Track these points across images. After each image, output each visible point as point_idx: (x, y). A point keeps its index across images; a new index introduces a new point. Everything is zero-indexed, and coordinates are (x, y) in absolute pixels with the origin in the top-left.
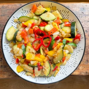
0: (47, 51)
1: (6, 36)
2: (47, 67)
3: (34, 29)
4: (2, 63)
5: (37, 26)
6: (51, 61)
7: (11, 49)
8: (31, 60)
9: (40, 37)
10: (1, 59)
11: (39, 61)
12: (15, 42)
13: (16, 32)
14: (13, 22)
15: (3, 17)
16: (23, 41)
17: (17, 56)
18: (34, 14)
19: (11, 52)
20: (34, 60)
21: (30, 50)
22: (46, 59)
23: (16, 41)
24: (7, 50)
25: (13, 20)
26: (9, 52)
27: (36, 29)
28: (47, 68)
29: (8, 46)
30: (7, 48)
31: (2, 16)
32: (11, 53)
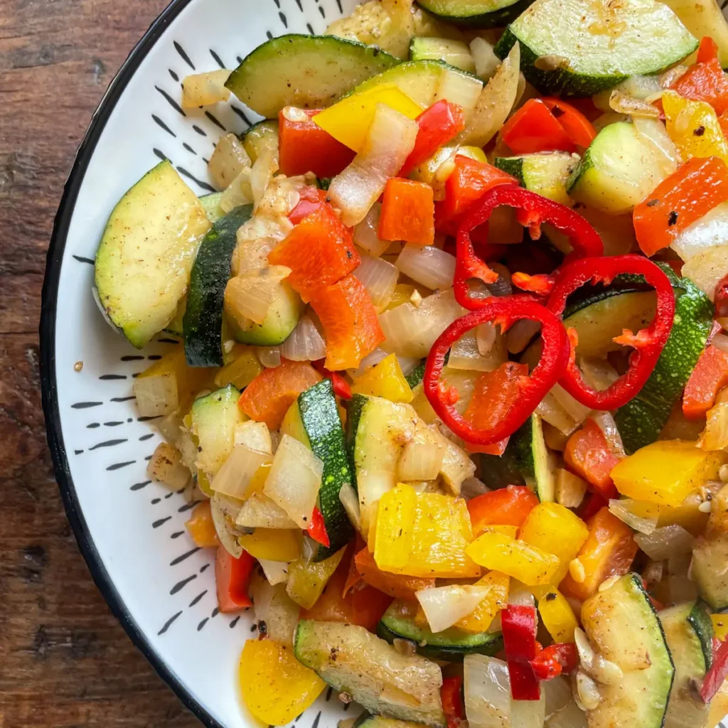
0: (602, 454)
1: (93, 282)
2: (632, 659)
3: (450, 183)
4: (42, 602)
5: (471, 143)
6: (655, 573)
7: (157, 440)
8: (425, 580)
9: (521, 277)
10: (36, 551)
11: (515, 585)
12: (216, 355)
13: (215, 229)
14: (170, 115)
15: (42, 75)
16: (311, 344)
17: (249, 531)
18: (418, 16)
19: (153, 478)
20: (461, 572)
21: (401, 445)
22: (603, 545)
23: (228, 346)
24: (114, 455)
25: (175, 90)
26: (139, 472)
27: (469, 185)
28: (628, 669)
29: (122, 411)
30: (113, 433)
31: (20, 60)
32: (153, 491)
